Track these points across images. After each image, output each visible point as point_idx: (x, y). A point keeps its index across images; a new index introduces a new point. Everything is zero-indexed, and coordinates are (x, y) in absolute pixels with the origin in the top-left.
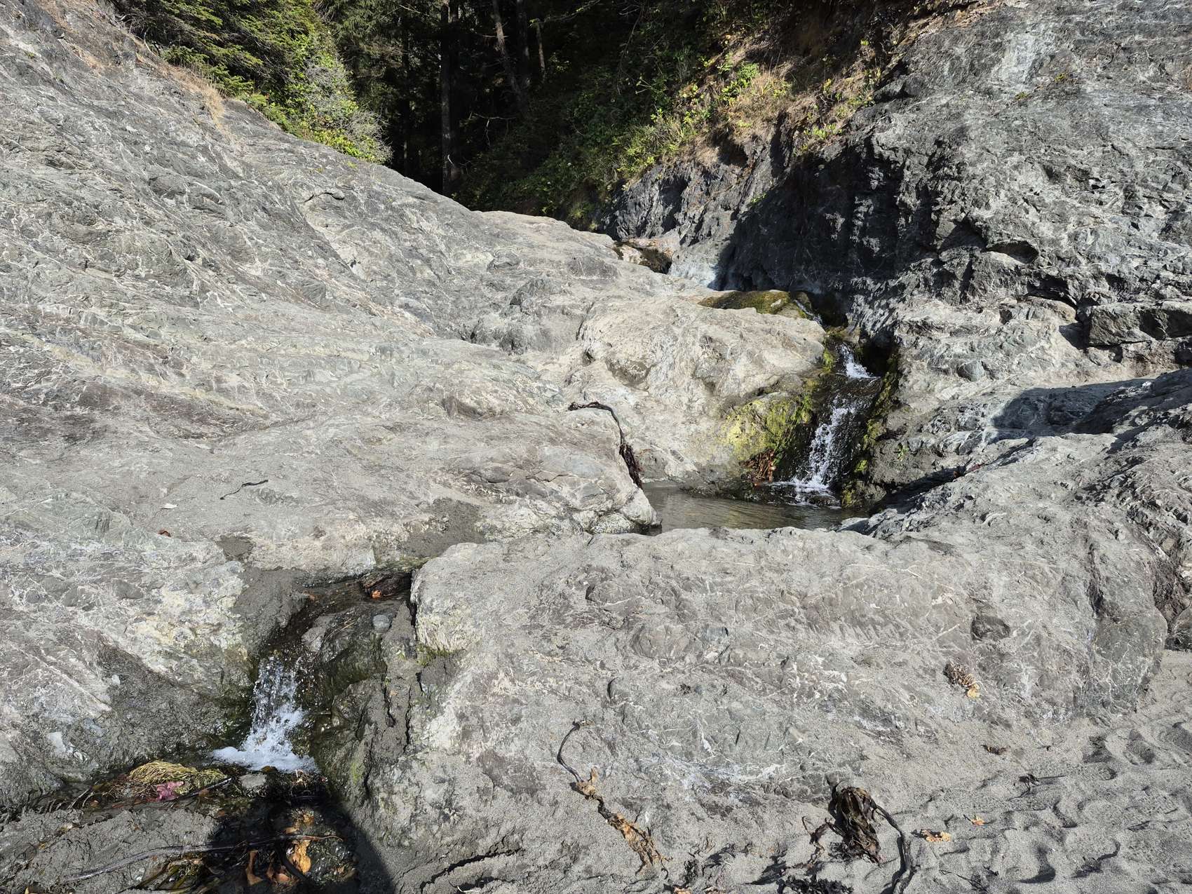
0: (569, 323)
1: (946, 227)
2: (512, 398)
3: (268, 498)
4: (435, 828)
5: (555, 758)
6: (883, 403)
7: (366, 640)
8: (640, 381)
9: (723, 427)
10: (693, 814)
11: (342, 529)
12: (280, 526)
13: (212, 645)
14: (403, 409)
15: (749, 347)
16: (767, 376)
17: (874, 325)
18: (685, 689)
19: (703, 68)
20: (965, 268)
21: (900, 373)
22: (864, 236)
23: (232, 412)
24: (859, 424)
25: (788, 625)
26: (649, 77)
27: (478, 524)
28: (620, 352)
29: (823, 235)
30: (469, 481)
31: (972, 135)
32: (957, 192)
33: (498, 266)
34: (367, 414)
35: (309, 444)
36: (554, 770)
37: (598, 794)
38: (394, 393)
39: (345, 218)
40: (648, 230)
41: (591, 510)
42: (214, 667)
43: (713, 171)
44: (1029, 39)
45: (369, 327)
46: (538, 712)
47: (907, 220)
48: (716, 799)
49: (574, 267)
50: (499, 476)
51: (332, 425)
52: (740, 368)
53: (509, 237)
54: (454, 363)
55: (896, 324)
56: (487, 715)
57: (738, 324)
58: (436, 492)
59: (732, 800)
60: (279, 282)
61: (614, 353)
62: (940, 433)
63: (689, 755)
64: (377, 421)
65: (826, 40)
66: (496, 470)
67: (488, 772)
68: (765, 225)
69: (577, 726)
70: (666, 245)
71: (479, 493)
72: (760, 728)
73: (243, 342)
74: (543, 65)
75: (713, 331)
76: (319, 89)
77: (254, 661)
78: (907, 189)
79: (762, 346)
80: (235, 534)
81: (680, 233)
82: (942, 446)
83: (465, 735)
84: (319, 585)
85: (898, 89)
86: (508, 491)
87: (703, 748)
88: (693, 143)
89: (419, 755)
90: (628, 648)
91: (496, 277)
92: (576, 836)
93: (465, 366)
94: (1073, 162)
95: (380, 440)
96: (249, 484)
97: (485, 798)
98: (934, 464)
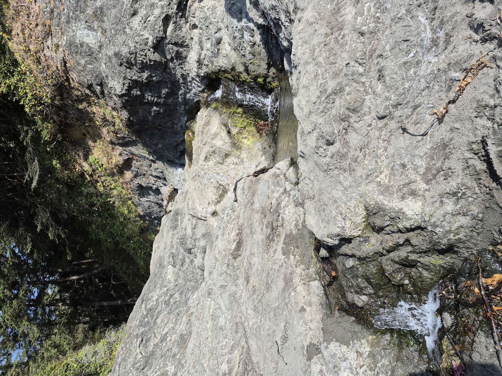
0: (199, 225)
1: (156, 57)
2: (232, 226)
3: (285, 338)
4: (470, 199)
5: (425, 137)
6: (233, 76)
7: (360, 269)
8: (225, 188)
9: (244, 147)
10: (452, 51)
11: (300, 298)
12: (300, 330)
13: (368, 356)
14: (238, 279)
15: (209, 140)
16: (222, 130)
17: (199, 87)
18: (381, 77)
19: (91, 181)
20: (174, 46)
21: (220, 70)
22: (161, 96)
23: (241, 366)
24: (242, 84)
25: (342, 39)
26: (94, 205)
27: (294, 232)
28: (212, 198)
29: (161, 116)
30: (273, 240)
31: (117, 50)
32: (141, 53)
33: (174, 262)
34: (241, 297)
35: (257, 322)
36: (432, 136)
37: (444, 105)
38: (230, 284)
39: (151, 337)
40: (160, 202)
41: (285, 183)
42: (381, 354)
43: (134, 173)
44: (79, 33)
45: (199, 307)
46: (398, 154)
47: (154, 76)
48: (441, 43)
49: (175, 227)
50: (270, 225)
51: (247, 312)
52: (218, 143)
53: (161, 259)
54: (216, 257)
55: (198, 76)
56: (401, 183)
57: (199, 147)
58: (279, 256)
59: (441, 34)
60: (178, 357)
61: (212, 201)
62: (245, 45)
63: (418, 63)
64: (244, 290)
65: (79, 126)
66: (267, 227)
67: (434, 176)
68: (157, 145)
69: (404, 130)
70: (167, 192)
71: (279, 235)
72: (399, 31)
73: (205, 365)
74: (90, 260)
75: (202, 157)
76: (94, 358)
77: (376, 331)
78: (140, 77)
79: (209, 134)
80: (305, 353)
81: (161, 186)
82: (251, 43)
83: (413, 193)
84: (330, 308)
85: (99, 87)
86: (277, 221)
87: (413, 57)
88: (122, 183)
89: (427, 219)
90: (359, 114)
91: (179, 262)
92: (471, 111)
93: (216, 252)
94: (129, 5)
95: (253, 287)
96: (278, 351)
97: (450, 174)
98: (259, 46)
